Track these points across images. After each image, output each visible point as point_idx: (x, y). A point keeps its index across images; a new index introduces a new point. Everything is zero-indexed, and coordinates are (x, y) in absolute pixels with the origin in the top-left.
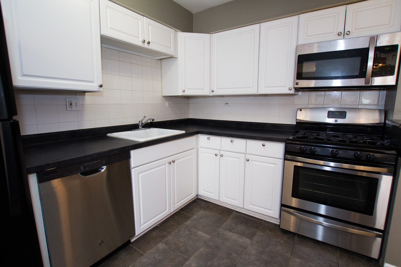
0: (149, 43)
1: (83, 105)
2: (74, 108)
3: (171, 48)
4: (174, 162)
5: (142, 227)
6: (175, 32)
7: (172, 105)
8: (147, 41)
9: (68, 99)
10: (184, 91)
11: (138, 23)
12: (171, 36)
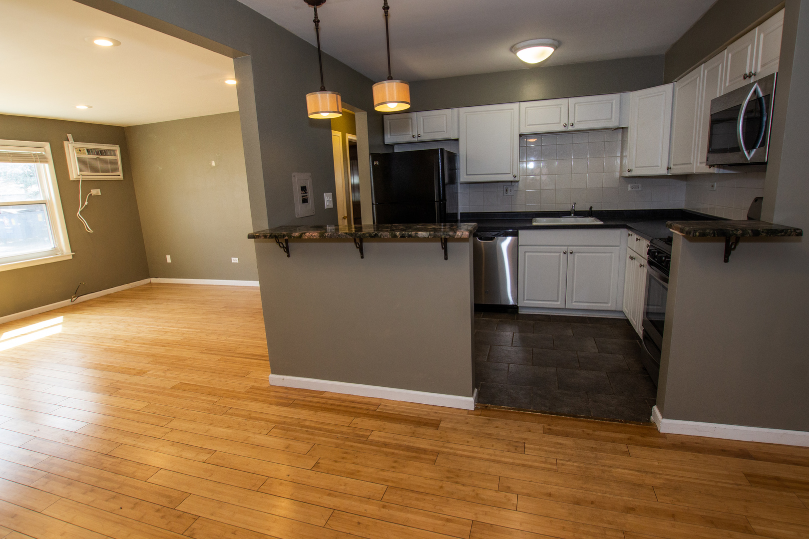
0: (572, 125)
1: (517, 190)
2: (510, 193)
3: (611, 118)
4: (571, 253)
5: (525, 302)
6: (621, 96)
7: (640, 189)
8: (570, 123)
9: (505, 187)
10: (629, 171)
11: (561, 108)
12: (612, 103)
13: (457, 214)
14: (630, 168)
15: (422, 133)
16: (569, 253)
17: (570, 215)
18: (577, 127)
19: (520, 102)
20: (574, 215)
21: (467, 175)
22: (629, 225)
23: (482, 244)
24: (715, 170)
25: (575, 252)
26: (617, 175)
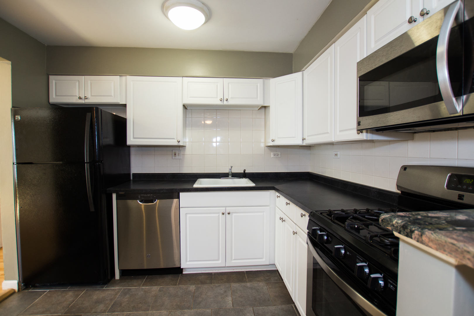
0: (227, 100)
1: (184, 155)
2: (177, 157)
3: (257, 98)
4: (229, 214)
5: (188, 263)
6: (264, 82)
7: (280, 156)
8: (225, 99)
9: (174, 151)
10: (273, 141)
11: (217, 85)
12: (257, 86)
13: (129, 174)
14: (273, 139)
15: (89, 96)
16: (227, 214)
17: (228, 177)
18: (231, 102)
19: (183, 77)
20: (232, 177)
21: (134, 138)
22: (276, 187)
23: (143, 207)
24: (364, 136)
25: (232, 213)
26: (263, 145)
